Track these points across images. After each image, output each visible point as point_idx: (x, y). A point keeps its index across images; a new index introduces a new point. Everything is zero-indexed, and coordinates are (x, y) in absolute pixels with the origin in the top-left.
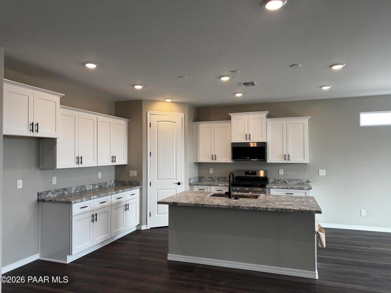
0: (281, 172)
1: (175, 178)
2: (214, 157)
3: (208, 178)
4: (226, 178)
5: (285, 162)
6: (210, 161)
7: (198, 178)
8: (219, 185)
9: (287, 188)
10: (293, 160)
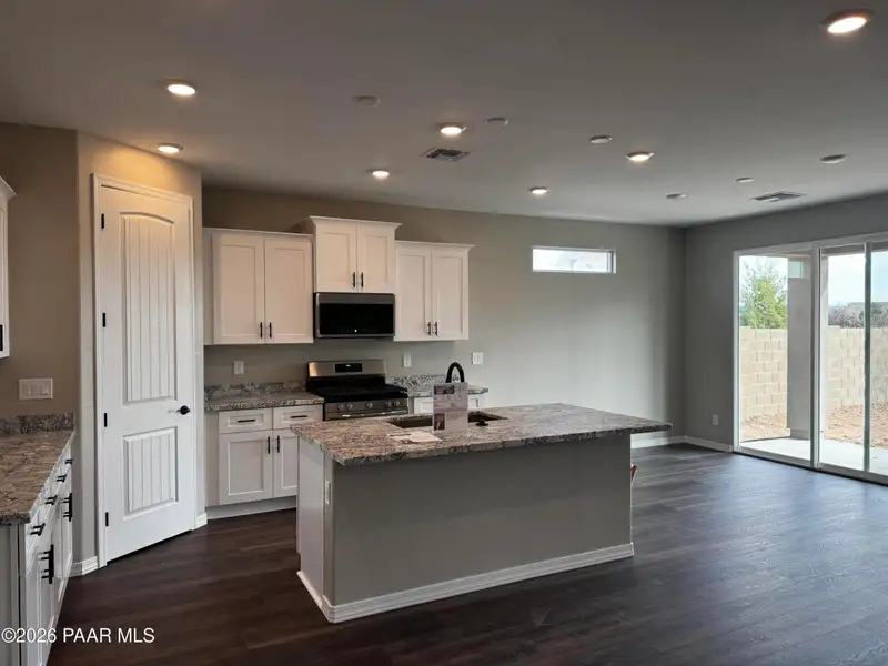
0: (408, 362)
1: (173, 395)
2: (265, 329)
3: (231, 387)
5: (429, 338)
6: (254, 341)
10: (442, 335)
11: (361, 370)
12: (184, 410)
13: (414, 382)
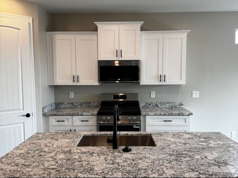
0: (153, 95)
1: (22, 109)
2: (75, 78)
3: (68, 103)
4: (90, 103)
5: (161, 83)
6: (71, 83)
7: (54, 105)
8: (84, 114)
9: (165, 115)
10: (169, 82)
11: (126, 98)
12: (28, 115)
13: (157, 106)
